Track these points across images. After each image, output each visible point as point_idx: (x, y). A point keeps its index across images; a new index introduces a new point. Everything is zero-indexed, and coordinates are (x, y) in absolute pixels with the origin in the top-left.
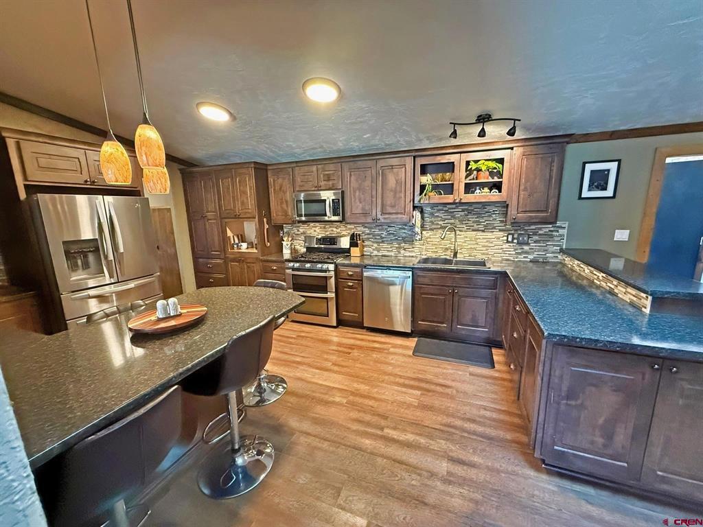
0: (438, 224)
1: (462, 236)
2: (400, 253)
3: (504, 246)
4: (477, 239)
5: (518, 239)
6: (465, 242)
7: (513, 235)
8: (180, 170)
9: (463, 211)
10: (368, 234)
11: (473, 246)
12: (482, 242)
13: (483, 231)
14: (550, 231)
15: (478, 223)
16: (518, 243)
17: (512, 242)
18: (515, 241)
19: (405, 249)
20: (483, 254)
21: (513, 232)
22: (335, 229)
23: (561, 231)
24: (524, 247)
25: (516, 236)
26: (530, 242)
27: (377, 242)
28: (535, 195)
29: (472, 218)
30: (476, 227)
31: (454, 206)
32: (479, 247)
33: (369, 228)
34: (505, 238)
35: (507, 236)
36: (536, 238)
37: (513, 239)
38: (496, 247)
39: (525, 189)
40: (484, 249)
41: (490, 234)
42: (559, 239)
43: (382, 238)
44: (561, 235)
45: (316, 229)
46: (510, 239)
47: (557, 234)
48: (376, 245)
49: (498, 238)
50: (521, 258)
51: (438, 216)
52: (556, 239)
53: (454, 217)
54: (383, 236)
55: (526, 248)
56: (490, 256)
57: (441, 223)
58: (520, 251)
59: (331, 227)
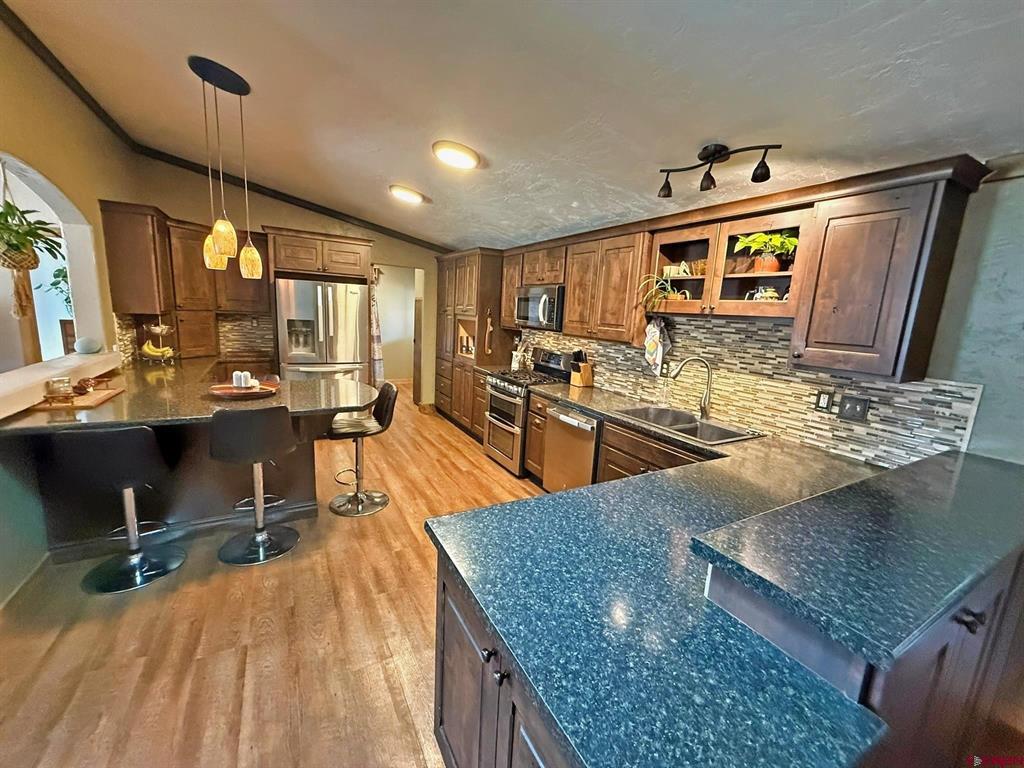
0: (694, 353)
1: (731, 381)
2: (636, 393)
3: (809, 416)
4: (757, 391)
5: (842, 405)
6: (734, 393)
7: (831, 395)
8: (437, 258)
9: (738, 331)
10: (602, 356)
11: (747, 404)
12: (766, 399)
13: (770, 377)
14: (925, 401)
15: (763, 359)
16: (839, 416)
17: (828, 409)
18: (836, 410)
19: (643, 388)
20: (765, 423)
21: (832, 389)
22: (567, 343)
23: (958, 407)
24: (854, 427)
25: (837, 398)
26: (869, 417)
27: (610, 370)
28: (849, 309)
29: (753, 348)
30: (757, 367)
31: (723, 322)
32: (759, 408)
33: (603, 346)
34: (813, 399)
35: (818, 396)
36: (888, 411)
37: (831, 403)
38: (793, 415)
39: (827, 295)
40: (770, 414)
41: (784, 386)
42: (951, 424)
43: (618, 364)
44: (955, 417)
45: (551, 340)
46: (824, 402)
47: (947, 412)
48: (608, 374)
49: (799, 397)
50: (844, 450)
51: (695, 338)
52: (942, 424)
53: (721, 342)
54: (619, 361)
55: (859, 430)
56: (778, 431)
57: (699, 350)
58: (844, 435)
59: (564, 339)
